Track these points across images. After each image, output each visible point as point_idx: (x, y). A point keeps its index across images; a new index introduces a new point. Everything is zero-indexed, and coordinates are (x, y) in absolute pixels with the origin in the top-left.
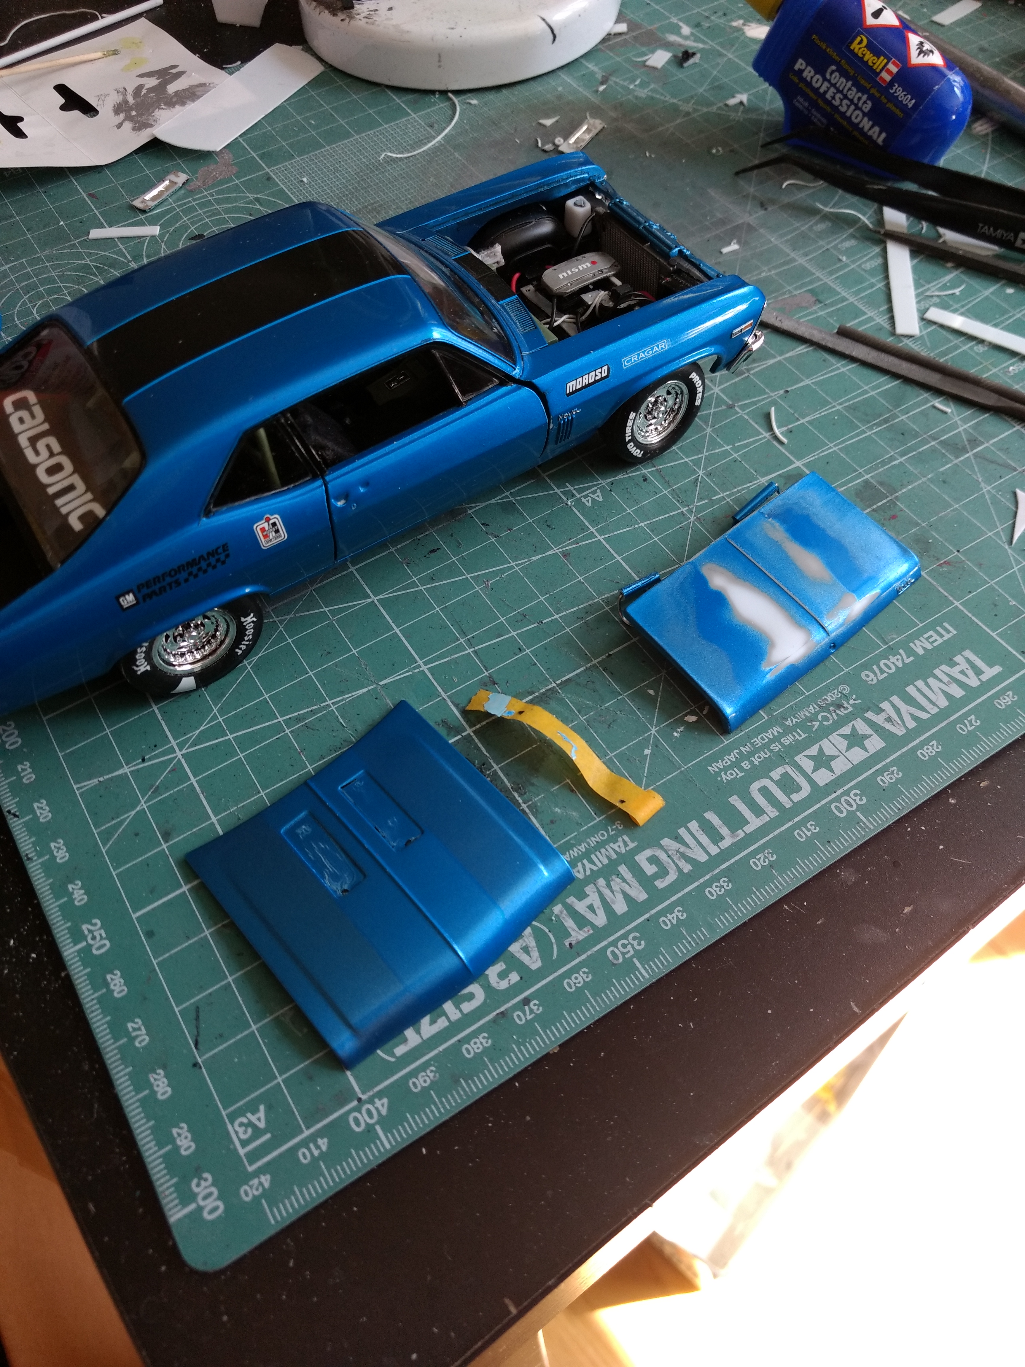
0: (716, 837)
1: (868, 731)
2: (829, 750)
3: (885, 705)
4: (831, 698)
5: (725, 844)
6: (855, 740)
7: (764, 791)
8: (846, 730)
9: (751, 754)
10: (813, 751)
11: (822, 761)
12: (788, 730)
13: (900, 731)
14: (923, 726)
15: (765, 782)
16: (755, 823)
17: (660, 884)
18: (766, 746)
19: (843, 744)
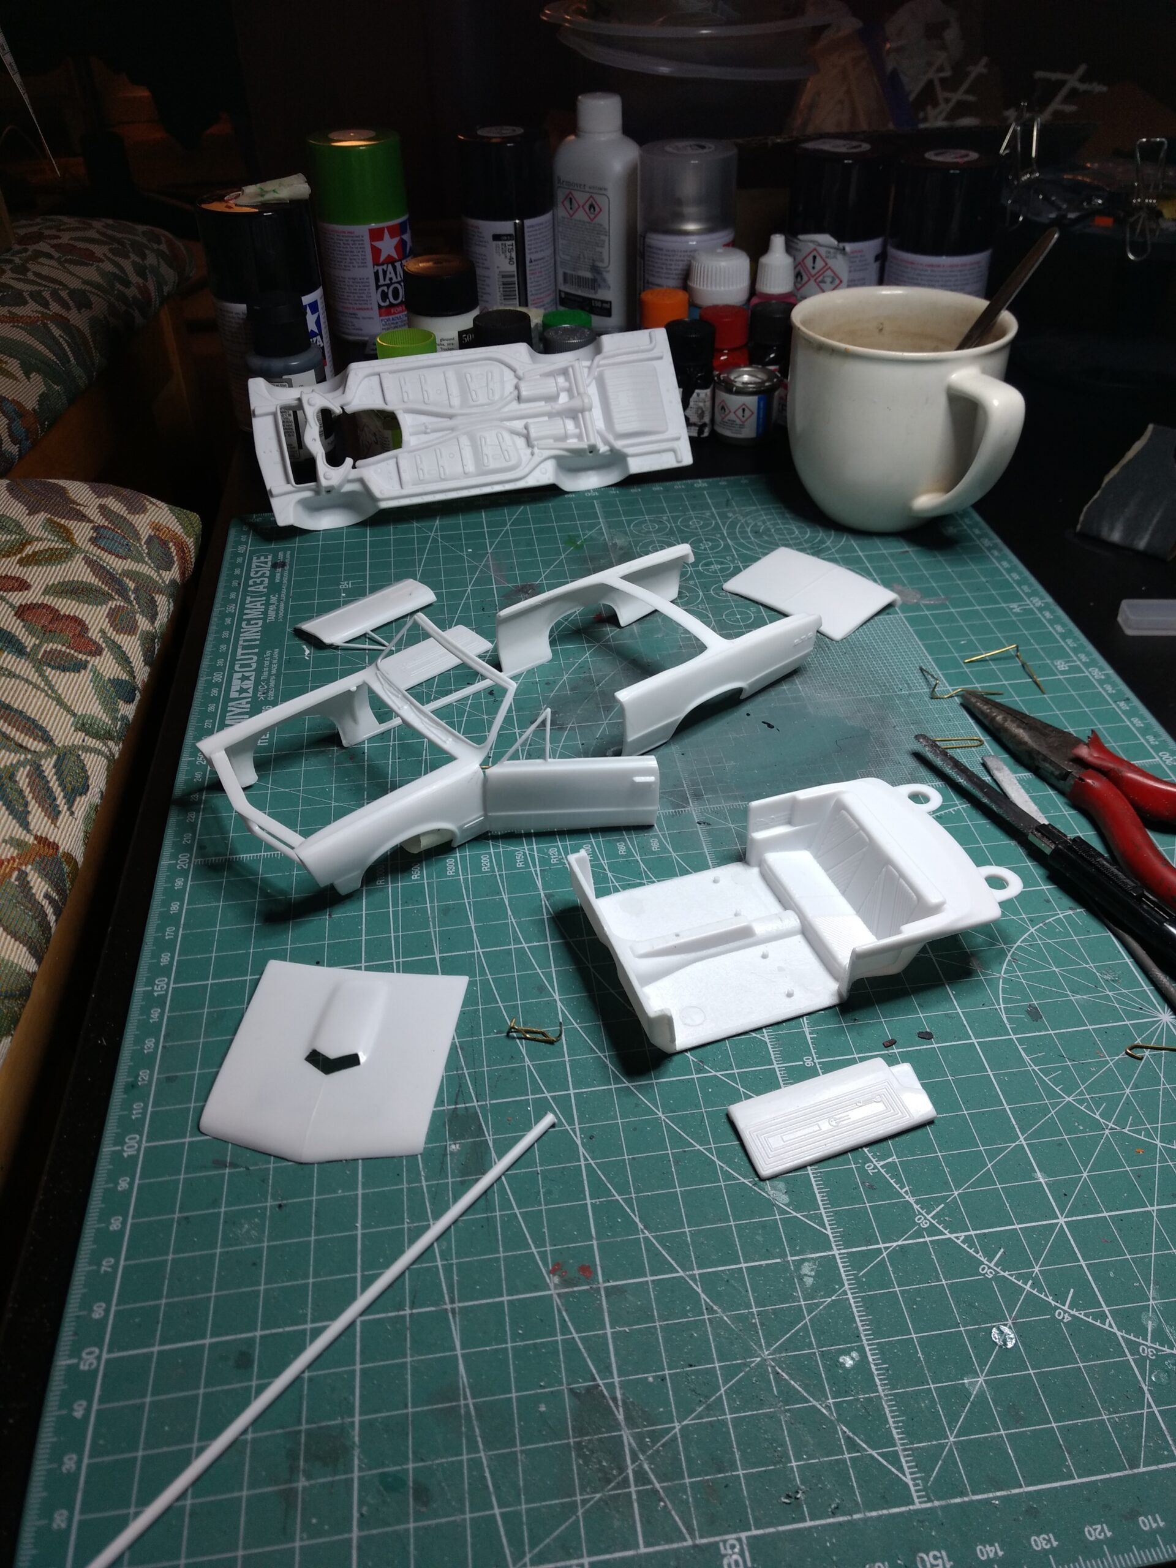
0: (245, 641)
1: (241, 696)
2: (246, 682)
3: (249, 706)
4: (271, 693)
5: (241, 642)
6: (242, 691)
7: (252, 659)
8: (251, 691)
9: (271, 663)
10: (252, 678)
11: (244, 678)
12: (270, 675)
13: (230, 704)
14: (225, 711)
15: (254, 660)
16: (240, 651)
17: (244, 624)
18: (270, 667)
19: (245, 687)
